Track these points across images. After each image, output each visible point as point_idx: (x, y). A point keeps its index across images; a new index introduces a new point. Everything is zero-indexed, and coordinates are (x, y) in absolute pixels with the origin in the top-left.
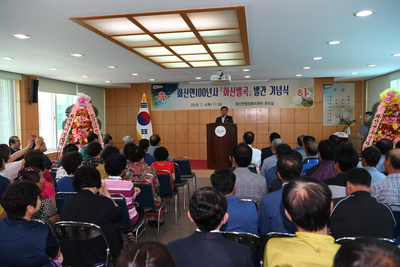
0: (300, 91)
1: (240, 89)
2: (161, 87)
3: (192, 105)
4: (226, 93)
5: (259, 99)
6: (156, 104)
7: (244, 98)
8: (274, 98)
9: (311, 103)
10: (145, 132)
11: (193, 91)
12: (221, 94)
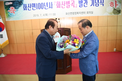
0: (112, 3)
1: (69, 2)
2: (11, 3)
3: (34, 15)
4: (59, 6)
5: (83, 9)
6: (9, 16)
7: (72, 9)
8: (94, 8)
9: (119, 12)
10: (1, 36)
11: (34, 5)
12: (55, 6)
